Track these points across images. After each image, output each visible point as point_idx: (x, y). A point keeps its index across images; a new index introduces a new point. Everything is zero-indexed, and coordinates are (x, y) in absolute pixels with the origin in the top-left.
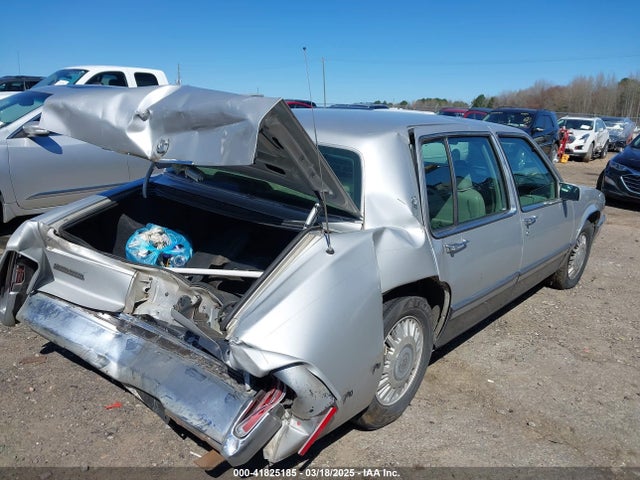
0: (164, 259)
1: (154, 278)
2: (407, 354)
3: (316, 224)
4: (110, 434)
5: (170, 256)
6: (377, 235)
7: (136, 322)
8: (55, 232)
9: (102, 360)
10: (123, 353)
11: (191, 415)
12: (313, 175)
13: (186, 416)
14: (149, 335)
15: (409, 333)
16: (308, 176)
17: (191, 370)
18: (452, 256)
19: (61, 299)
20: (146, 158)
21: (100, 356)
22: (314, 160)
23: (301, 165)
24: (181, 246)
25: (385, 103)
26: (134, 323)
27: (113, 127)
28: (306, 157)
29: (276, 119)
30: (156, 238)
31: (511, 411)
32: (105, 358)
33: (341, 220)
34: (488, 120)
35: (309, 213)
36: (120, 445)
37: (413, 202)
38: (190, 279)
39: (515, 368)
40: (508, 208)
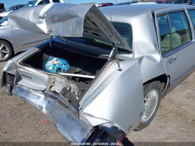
0: (59, 69)
1: (56, 77)
2: (152, 103)
3: (113, 57)
4: (45, 134)
5: (61, 68)
6: (140, 60)
7: (51, 93)
8: (19, 63)
9: (40, 108)
10: (47, 105)
11: (68, 136)
12: (111, 36)
13: (67, 137)
14: (55, 98)
15: (153, 95)
16: (109, 37)
17: (69, 116)
18: (171, 63)
19: (25, 87)
20: (45, 34)
21: (39, 106)
22: (111, 30)
23: (105, 33)
24: (65, 65)
25: (136, 1)
26: (50, 94)
27: (32, 23)
28: (107, 29)
29: (93, 14)
30: (55, 62)
31: (193, 120)
32: (41, 107)
33: (124, 54)
34: (174, 3)
35: (111, 51)
36: (48, 138)
37: (155, 43)
38: (68, 78)
39: (193, 101)
40: (191, 39)
